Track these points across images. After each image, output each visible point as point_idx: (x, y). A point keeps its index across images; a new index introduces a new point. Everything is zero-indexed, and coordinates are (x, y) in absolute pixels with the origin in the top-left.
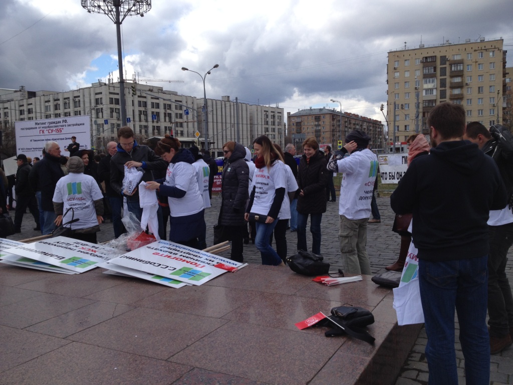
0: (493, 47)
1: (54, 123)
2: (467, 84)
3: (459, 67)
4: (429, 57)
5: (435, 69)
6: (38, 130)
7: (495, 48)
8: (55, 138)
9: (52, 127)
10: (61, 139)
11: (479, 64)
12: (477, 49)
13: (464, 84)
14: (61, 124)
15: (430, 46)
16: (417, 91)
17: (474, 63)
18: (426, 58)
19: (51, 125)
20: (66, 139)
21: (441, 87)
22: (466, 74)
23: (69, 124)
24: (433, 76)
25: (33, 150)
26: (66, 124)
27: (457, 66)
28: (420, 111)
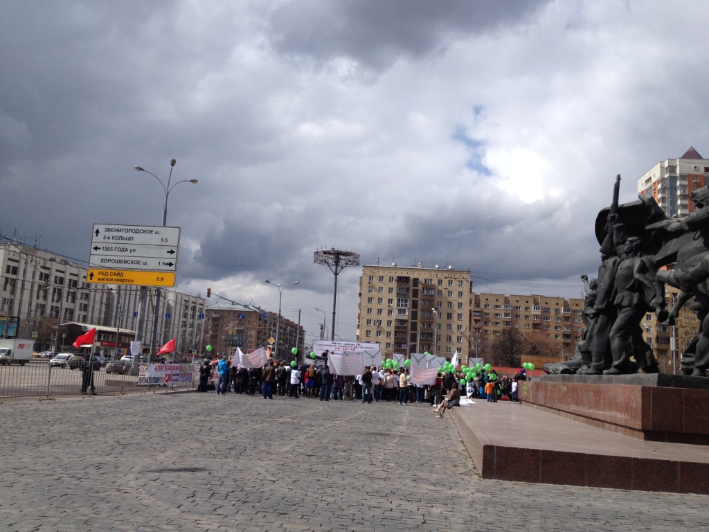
3: (430, 292)
4: (403, 277)
5: (408, 289)
7: (463, 278)
11: (449, 291)
12: (448, 277)
16: (389, 309)
17: (445, 290)
18: (400, 278)
21: (412, 308)
22: (437, 299)
24: (406, 296)
28: (392, 329)
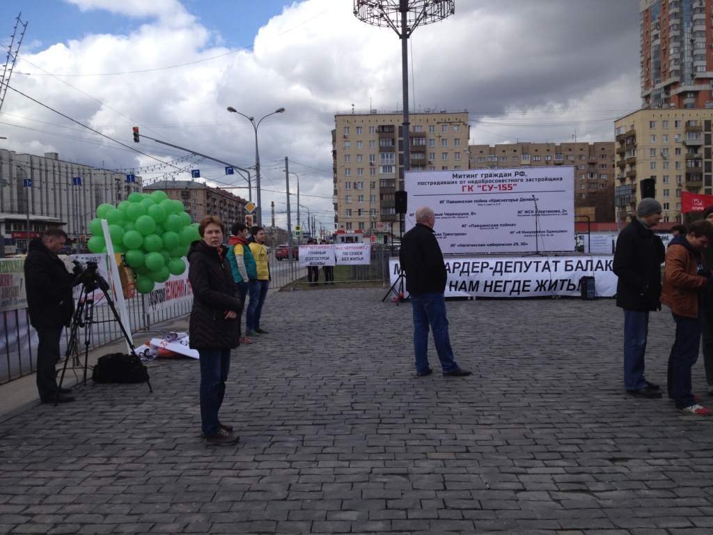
0: (458, 120)
1: (496, 175)
2: (430, 163)
3: (421, 141)
4: (386, 126)
5: (393, 141)
6: (459, 186)
7: (460, 122)
8: (497, 199)
9: (490, 181)
10: (511, 200)
11: (443, 140)
12: (440, 121)
13: (427, 162)
14: (513, 177)
15: (387, 113)
16: (372, 167)
17: (438, 138)
18: (383, 127)
19: (488, 179)
20: (523, 200)
21: (400, 164)
22: (429, 150)
23: (528, 178)
24: (391, 150)
25: (444, 216)
26: (524, 178)
27: (419, 140)
28: (376, 192)
